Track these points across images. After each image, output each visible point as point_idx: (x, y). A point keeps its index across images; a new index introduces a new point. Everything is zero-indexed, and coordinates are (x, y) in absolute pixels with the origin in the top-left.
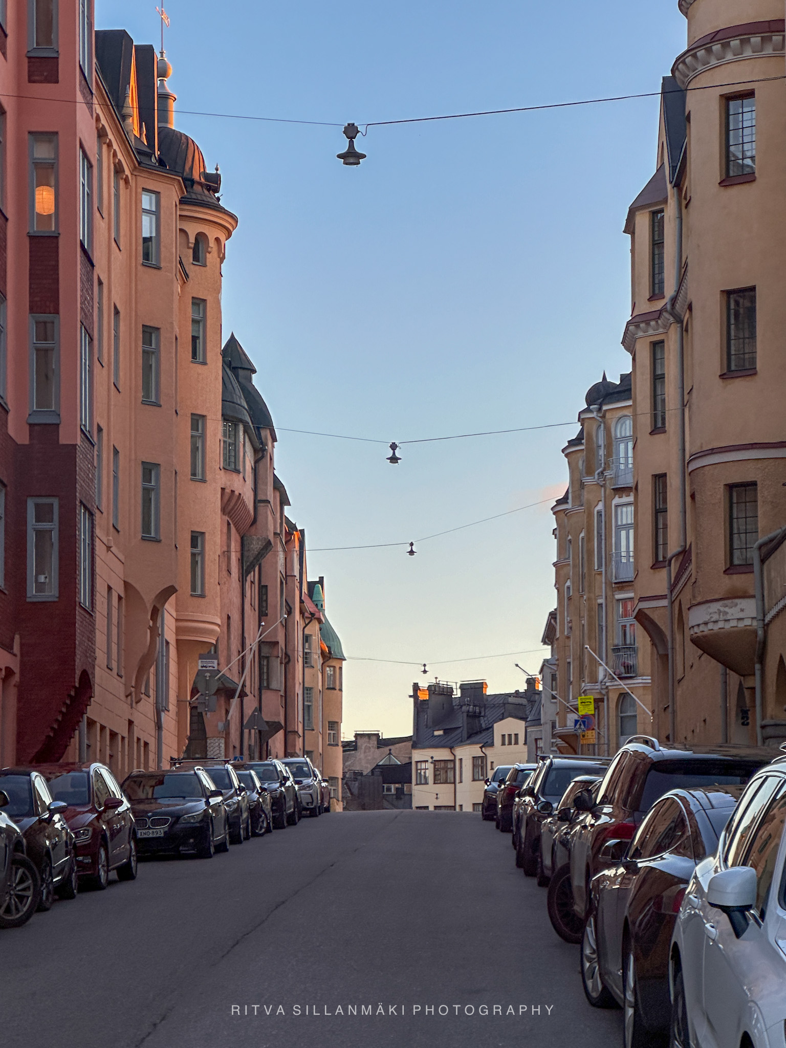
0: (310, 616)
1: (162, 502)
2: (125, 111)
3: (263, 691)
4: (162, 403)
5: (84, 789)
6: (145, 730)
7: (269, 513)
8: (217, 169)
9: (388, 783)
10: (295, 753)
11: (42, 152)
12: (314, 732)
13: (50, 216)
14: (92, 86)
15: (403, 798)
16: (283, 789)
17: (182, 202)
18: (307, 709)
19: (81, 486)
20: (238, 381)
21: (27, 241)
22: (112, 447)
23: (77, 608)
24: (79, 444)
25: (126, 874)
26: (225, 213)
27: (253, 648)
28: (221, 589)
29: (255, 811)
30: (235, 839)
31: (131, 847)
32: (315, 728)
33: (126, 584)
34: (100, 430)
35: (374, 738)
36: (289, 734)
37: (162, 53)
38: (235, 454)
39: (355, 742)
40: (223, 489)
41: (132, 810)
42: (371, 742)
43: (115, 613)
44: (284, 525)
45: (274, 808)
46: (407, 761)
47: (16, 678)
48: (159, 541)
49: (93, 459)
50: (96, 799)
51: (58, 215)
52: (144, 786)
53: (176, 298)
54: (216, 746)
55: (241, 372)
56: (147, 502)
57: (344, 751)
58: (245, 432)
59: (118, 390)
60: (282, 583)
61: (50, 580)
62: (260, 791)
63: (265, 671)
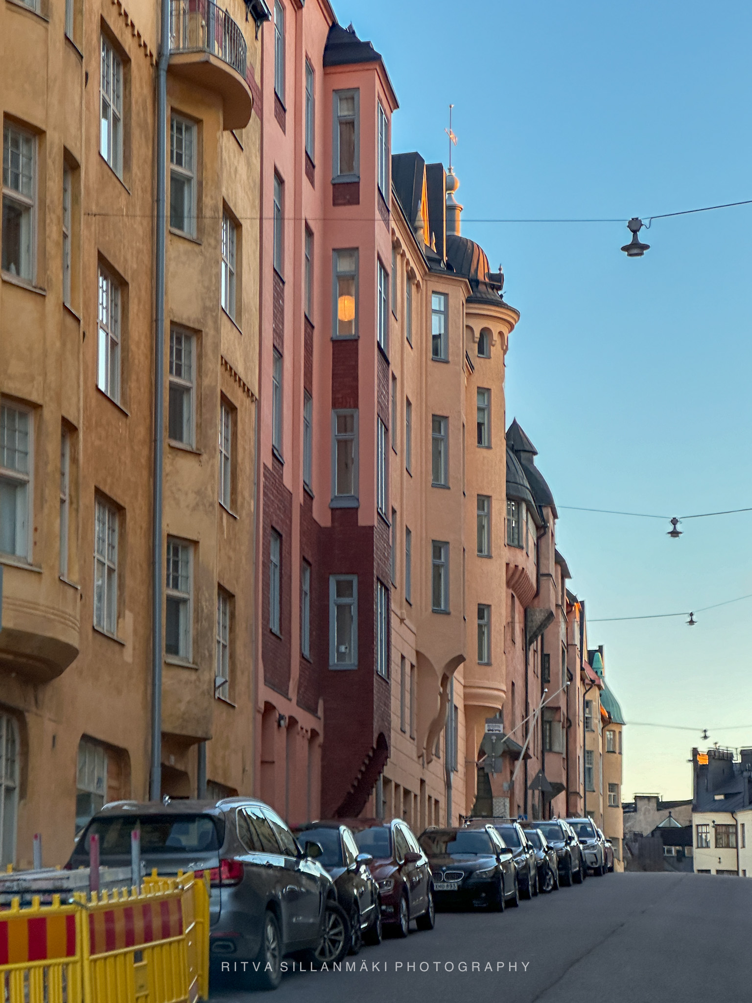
0: (590, 683)
1: (452, 576)
2: (417, 224)
3: (546, 754)
4: (451, 486)
5: (386, 843)
6: (436, 789)
7: (551, 587)
8: (500, 269)
9: (668, 845)
10: (577, 812)
11: (345, 266)
12: (595, 794)
13: (350, 322)
14: (389, 205)
15: (684, 861)
16: (568, 848)
17: (469, 301)
18: (588, 772)
19: (378, 564)
20: (521, 463)
21: (331, 344)
22: (405, 528)
23: (375, 676)
24: (376, 526)
25: (424, 924)
26: (508, 309)
27: (536, 715)
28: (506, 657)
29: (542, 868)
30: (524, 895)
31: (429, 899)
32: (595, 789)
33: (418, 653)
34: (394, 512)
35: (654, 801)
36: (571, 795)
37: (450, 169)
38: (519, 531)
39: (635, 804)
40: (507, 564)
41: (429, 864)
42: (651, 804)
43: (408, 679)
44: (565, 597)
45: (560, 866)
46: (687, 824)
47: (321, 739)
48: (448, 614)
49: (389, 540)
50: (397, 853)
51: (358, 321)
52: (438, 842)
53: (463, 389)
54: (501, 806)
55: (523, 455)
56: (437, 577)
57: (624, 812)
58: (528, 510)
59: (410, 475)
60: (563, 651)
61: (350, 650)
62: (546, 850)
63: (548, 734)
